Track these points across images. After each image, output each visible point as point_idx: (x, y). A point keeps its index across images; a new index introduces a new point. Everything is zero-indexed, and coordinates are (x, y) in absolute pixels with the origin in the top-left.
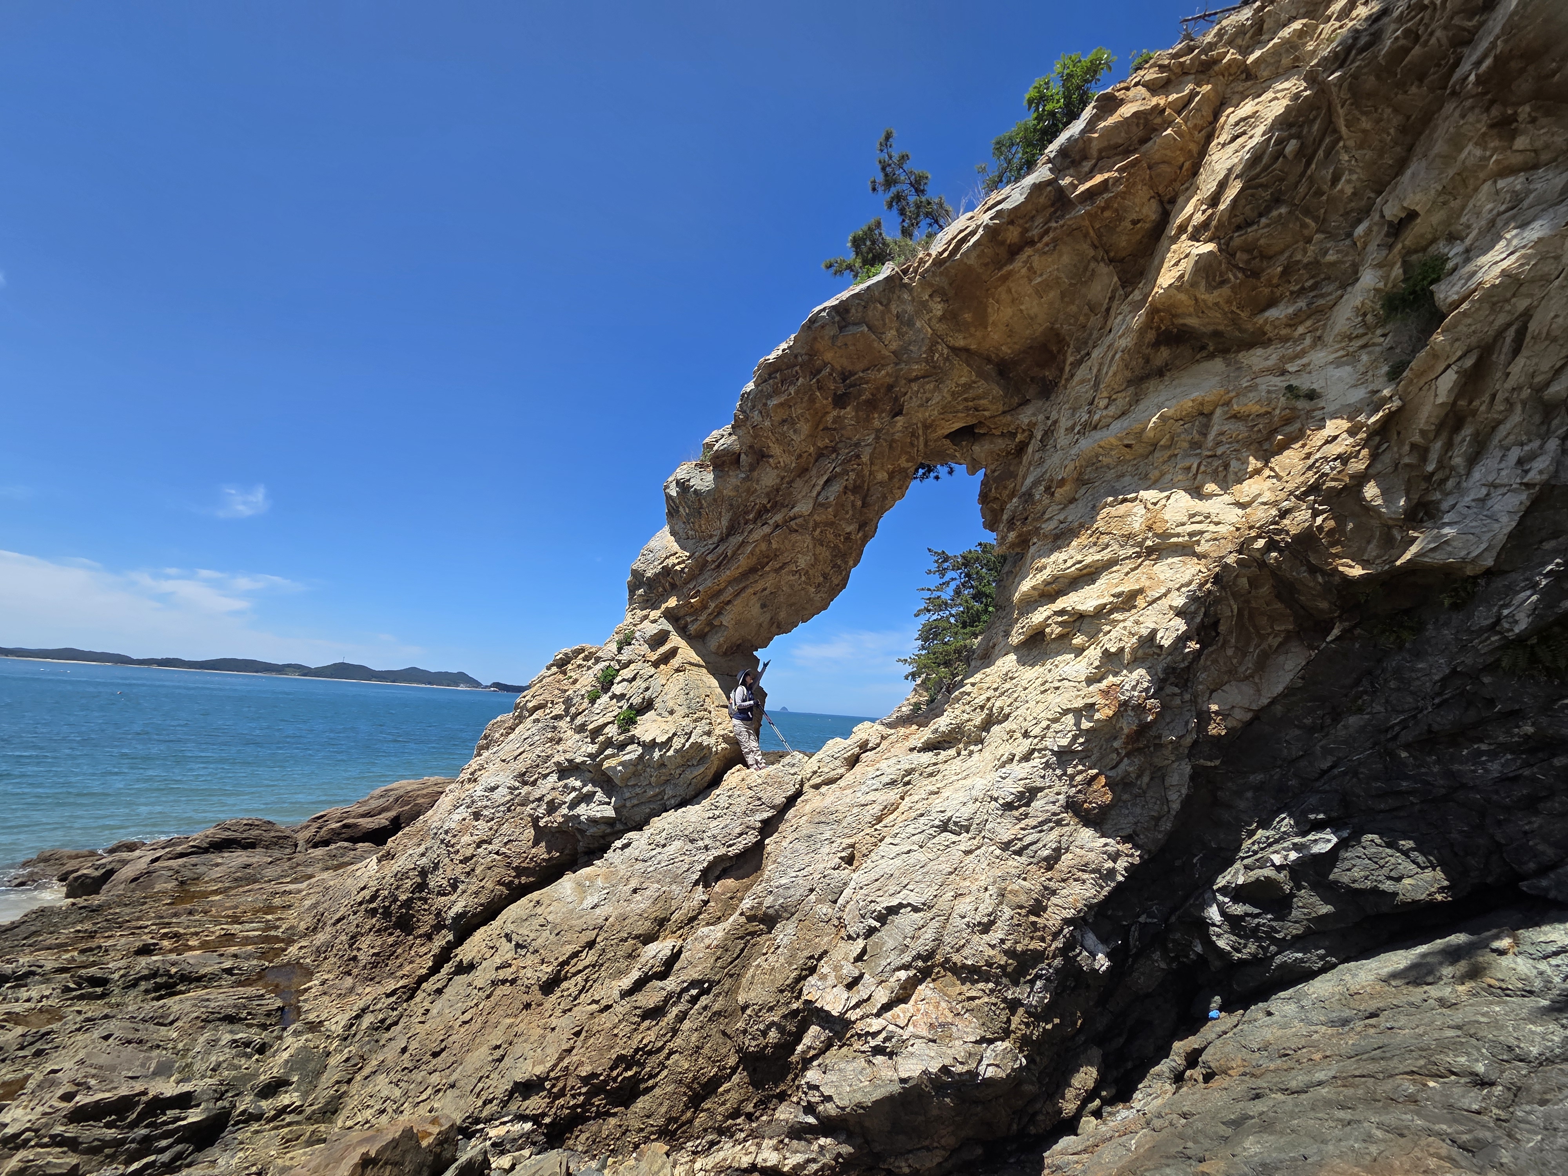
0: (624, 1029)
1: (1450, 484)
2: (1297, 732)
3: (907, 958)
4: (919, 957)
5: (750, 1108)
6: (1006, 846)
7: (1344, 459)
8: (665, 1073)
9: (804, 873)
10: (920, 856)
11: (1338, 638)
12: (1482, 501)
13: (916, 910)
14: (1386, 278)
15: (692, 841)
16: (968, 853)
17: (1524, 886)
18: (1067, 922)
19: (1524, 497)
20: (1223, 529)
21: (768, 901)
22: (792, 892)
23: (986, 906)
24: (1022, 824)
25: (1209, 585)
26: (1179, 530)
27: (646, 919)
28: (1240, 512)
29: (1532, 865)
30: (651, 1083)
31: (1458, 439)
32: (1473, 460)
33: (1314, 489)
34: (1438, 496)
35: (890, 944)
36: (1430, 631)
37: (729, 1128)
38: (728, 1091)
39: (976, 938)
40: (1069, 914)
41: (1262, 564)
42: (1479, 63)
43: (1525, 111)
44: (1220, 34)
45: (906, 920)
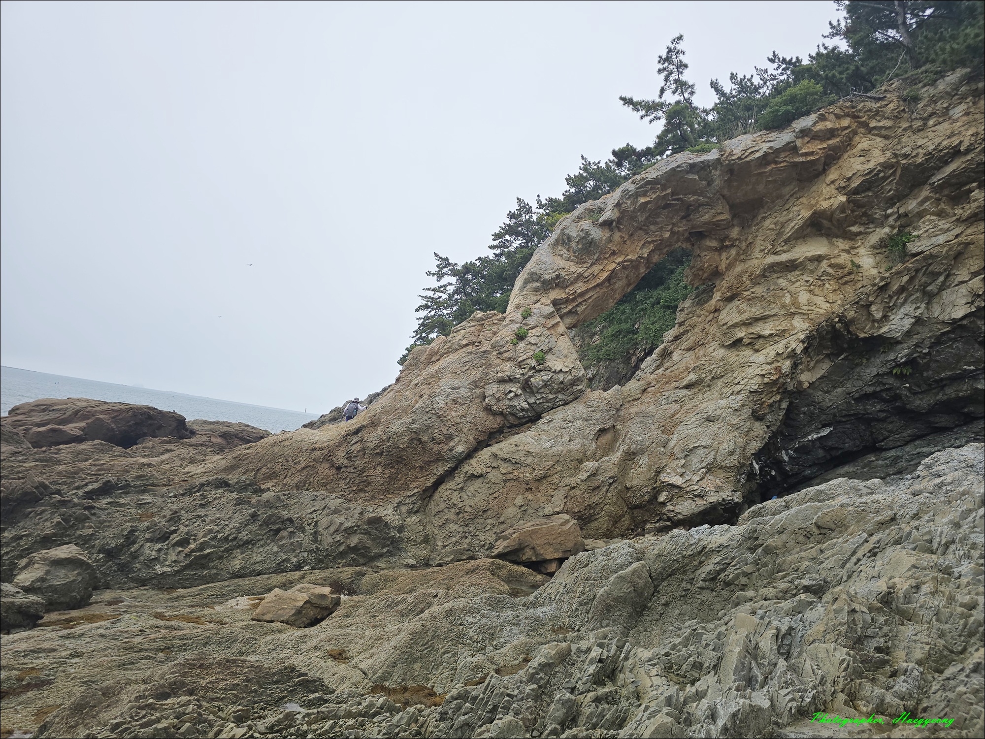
0: (586, 495)
1: (894, 311)
2: (821, 393)
3: (704, 465)
4: (708, 464)
5: (633, 527)
6: (733, 426)
7: (868, 295)
8: (603, 512)
9: (648, 435)
10: (700, 429)
11: (842, 359)
12: (902, 319)
13: (705, 447)
14: (891, 232)
15: (586, 420)
16: (719, 428)
17: (877, 445)
18: (752, 454)
19: (914, 320)
20: (821, 311)
21: (634, 446)
22: (644, 443)
23: (732, 446)
24: (740, 418)
25: (814, 332)
26: (804, 307)
27: (580, 452)
28: (828, 305)
29: (881, 438)
30: (598, 516)
31: (901, 297)
32: (903, 304)
33: (857, 303)
34: (890, 314)
35: (695, 460)
36: (872, 359)
37: (626, 534)
38: (624, 521)
39: (729, 458)
40: (753, 452)
41: (833, 327)
42: (939, 180)
43: (944, 199)
44: (864, 107)
45: (701, 452)
